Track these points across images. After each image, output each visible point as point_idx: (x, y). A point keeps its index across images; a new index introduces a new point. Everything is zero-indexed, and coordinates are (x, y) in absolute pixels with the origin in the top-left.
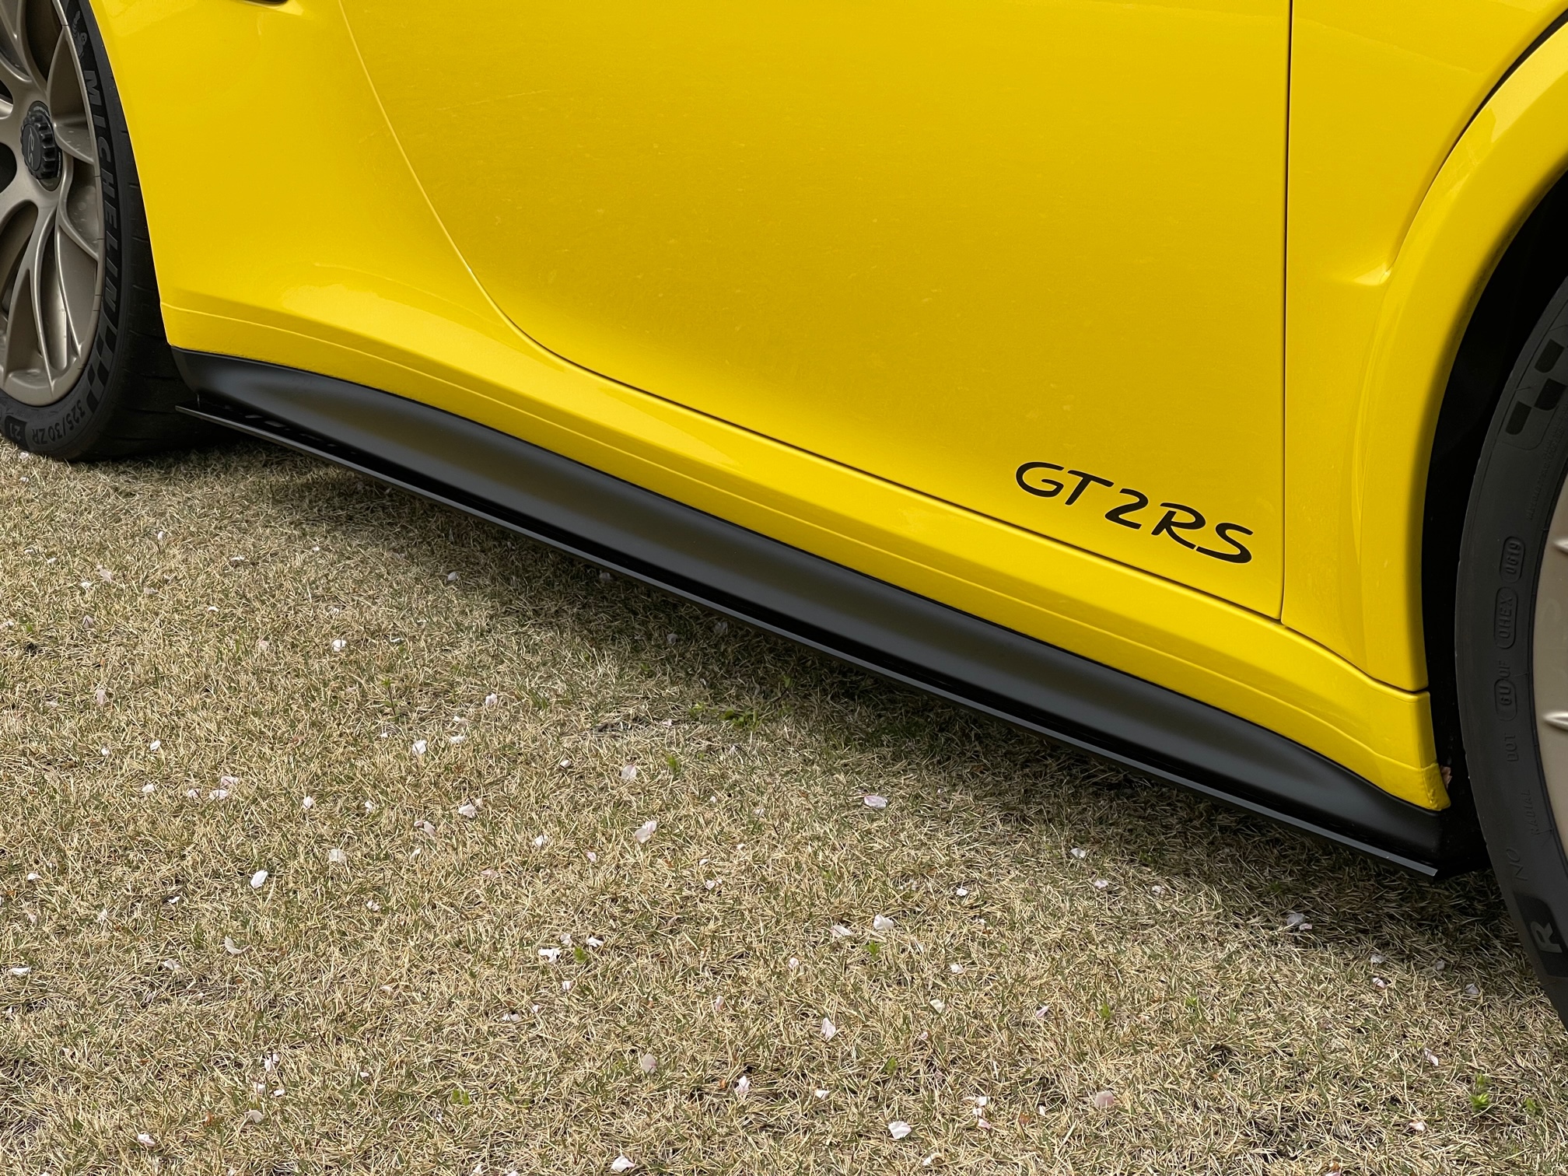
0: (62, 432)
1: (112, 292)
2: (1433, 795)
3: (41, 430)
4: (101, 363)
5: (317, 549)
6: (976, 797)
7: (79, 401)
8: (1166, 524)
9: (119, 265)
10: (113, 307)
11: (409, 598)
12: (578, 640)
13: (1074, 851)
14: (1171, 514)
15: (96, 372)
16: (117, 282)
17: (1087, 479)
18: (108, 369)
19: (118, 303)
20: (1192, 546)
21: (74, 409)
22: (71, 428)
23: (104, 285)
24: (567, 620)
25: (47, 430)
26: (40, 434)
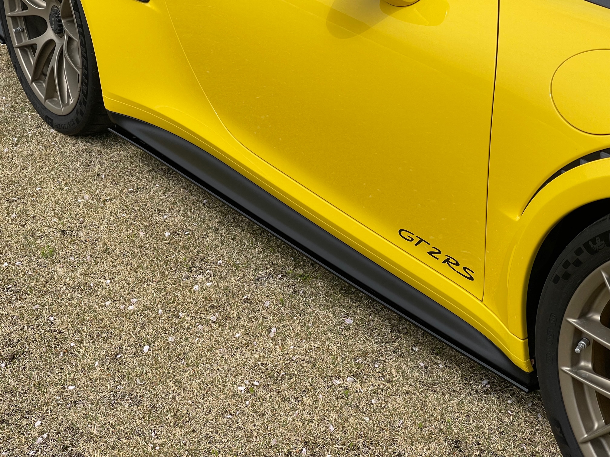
0: (66, 127)
1: (85, 87)
2: (528, 368)
3: (59, 124)
4: (81, 110)
5: (158, 185)
6: (382, 321)
7: (73, 120)
8: (447, 261)
9: (87, 79)
10: (86, 92)
11: (191, 212)
12: (249, 234)
13: (414, 348)
14: (448, 259)
15: (79, 112)
16: (87, 85)
17: (421, 240)
18: (84, 112)
19: (87, 91)
20: (455, 270)
21: (71, 121)
22: (70, 127)
23: (82, 85)
24: (245, 225)
25: (61, 125)
26: (58, 126)
